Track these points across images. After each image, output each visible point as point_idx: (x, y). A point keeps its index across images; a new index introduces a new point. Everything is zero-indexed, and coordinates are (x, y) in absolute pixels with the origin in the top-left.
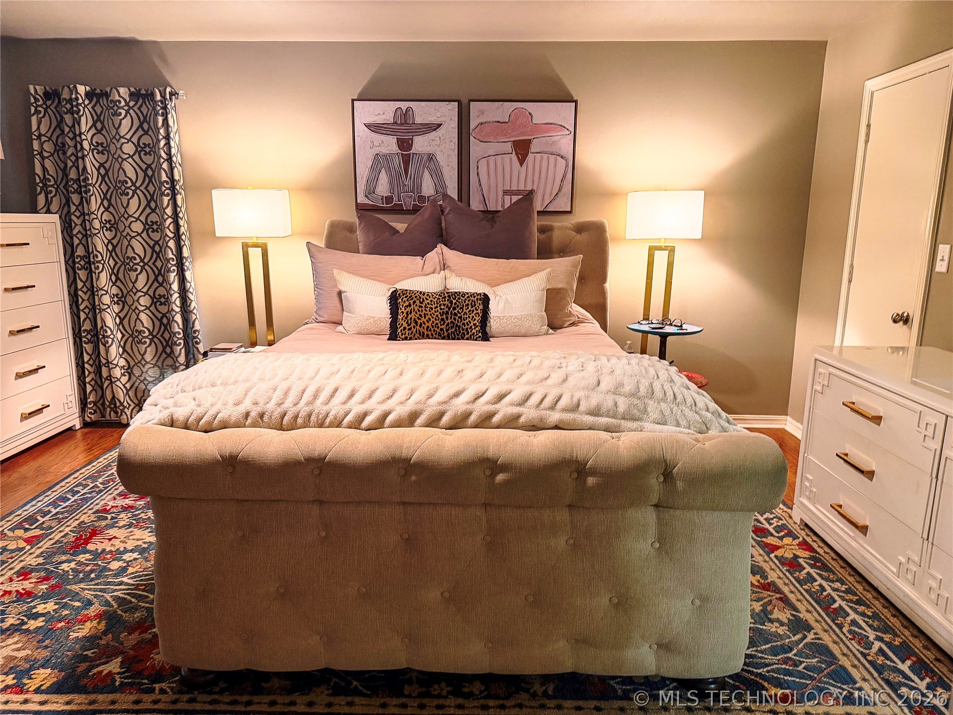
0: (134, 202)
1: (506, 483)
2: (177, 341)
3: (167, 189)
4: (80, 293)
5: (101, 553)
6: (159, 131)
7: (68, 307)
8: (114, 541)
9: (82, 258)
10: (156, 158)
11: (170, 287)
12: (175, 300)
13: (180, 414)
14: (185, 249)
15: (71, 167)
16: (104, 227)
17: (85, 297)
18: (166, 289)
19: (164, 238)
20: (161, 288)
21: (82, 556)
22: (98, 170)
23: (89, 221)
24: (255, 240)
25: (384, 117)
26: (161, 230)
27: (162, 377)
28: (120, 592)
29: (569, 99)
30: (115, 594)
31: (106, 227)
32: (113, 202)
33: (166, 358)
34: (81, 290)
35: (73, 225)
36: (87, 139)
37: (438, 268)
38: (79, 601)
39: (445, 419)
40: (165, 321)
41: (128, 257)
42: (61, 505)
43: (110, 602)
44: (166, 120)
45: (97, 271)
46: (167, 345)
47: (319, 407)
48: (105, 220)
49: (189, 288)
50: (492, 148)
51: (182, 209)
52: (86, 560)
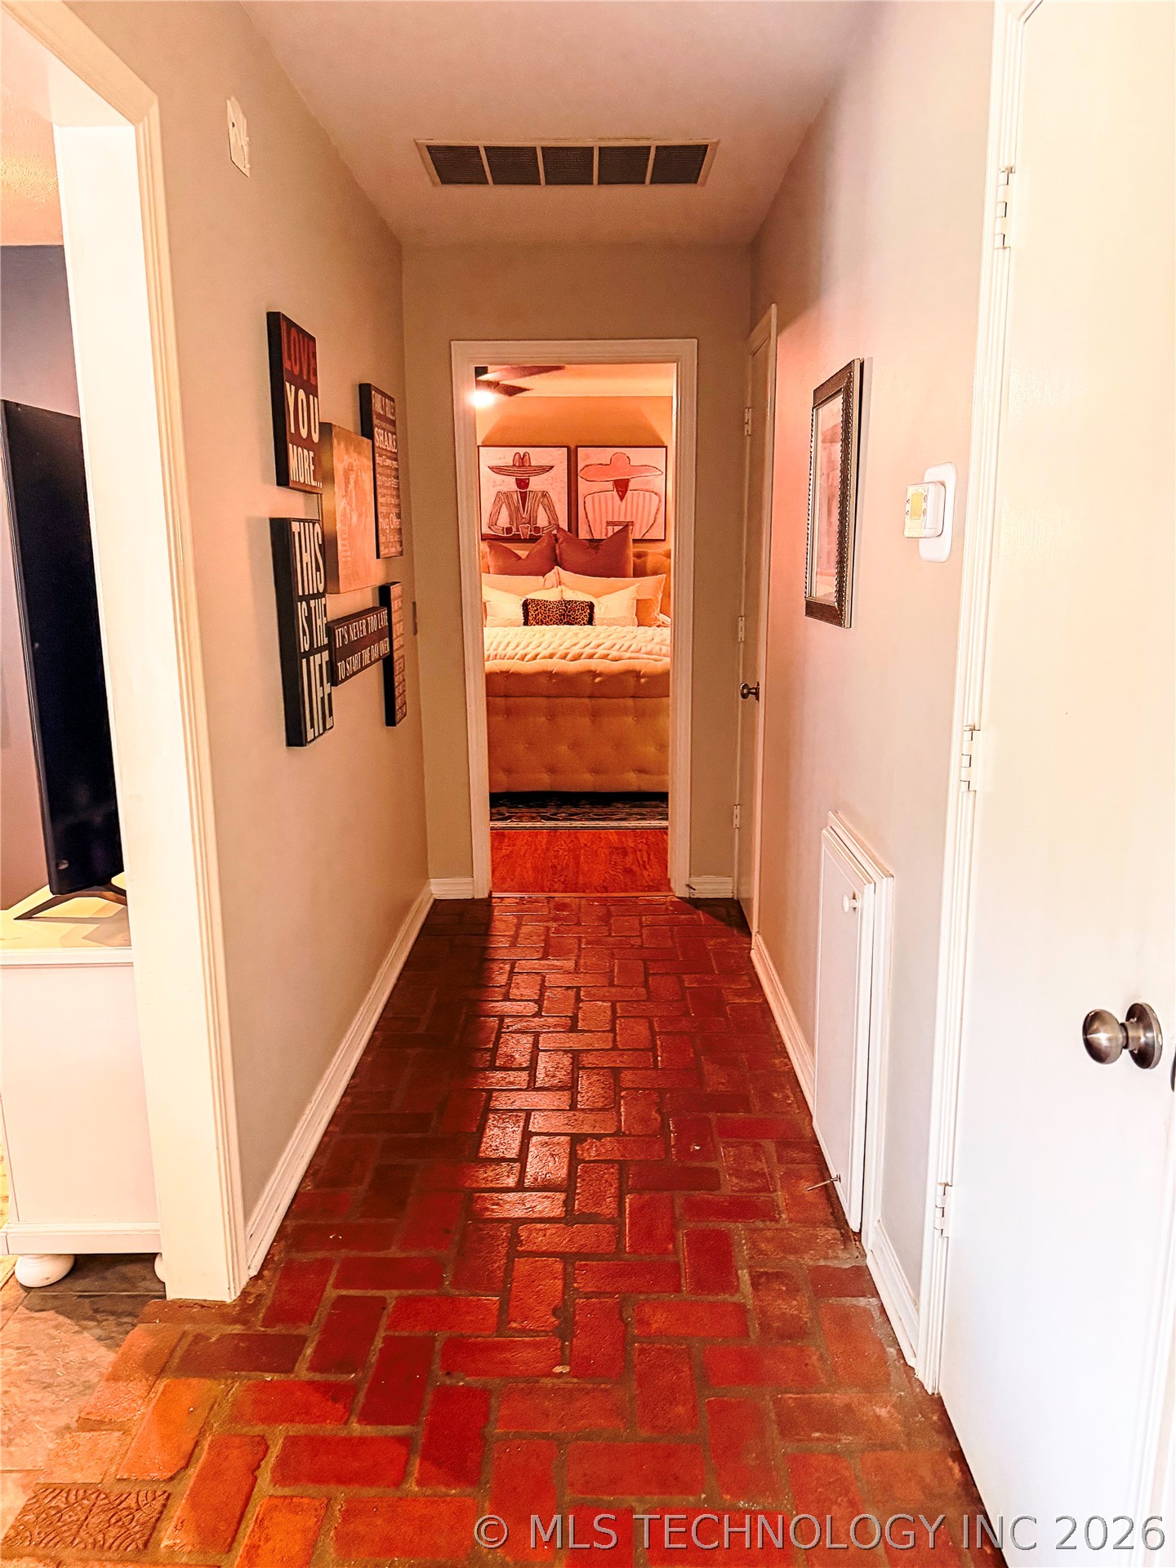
1: (600, 682)
25: (505, 460)
29: (661, 445)
37: (555, 584)
39: (569, 657)
47: (500, 651)
50: (596, 487)
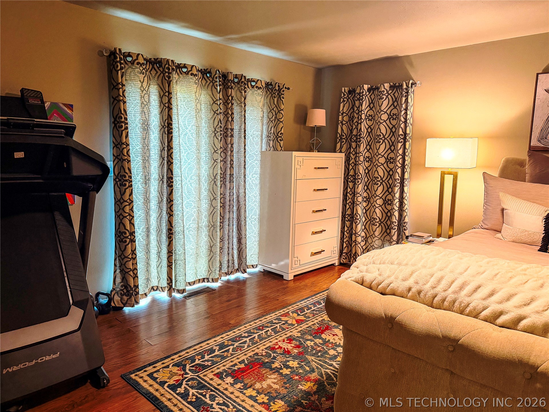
0: (383, 147)
2: (393, 227)
3: (401, 139)
4: (348, 194)
5: (327, 342)
6: (402, 106)
7: (341, 201)
8: (335, 337)
9: (352, 176)
10: (398, 121)
11: (395, 195)
12: (396, 203)
13: (368, 278)
14: (406, 174)
15: (355, 128)
16: (365, 160)
17: (350, 197)
18: (392, 196)
19: (396, 167)
20: (390, 195)
21: (318, 340)
22: (367, 130)
23: (358, 157)
24: (450, 170)
26: (395, 162)
27: (382, 246)
28: (330, 371)
30: (327, 370)
31: (366, 160)
32: (372, 147)
33: (386, 235)
34: (349, 193)
35: (351, 159)
36: (364, 113)
38: (309, 367)
40: (389, 214)
41: (375, 177)
42: (317, 306)
43: (323, 375)
44: (407, 100)
45: (358, 184)
46: (388, 228)
48: (366, 156)
49: (405, 197)
51: (408, 150)
52: (319, 343)
